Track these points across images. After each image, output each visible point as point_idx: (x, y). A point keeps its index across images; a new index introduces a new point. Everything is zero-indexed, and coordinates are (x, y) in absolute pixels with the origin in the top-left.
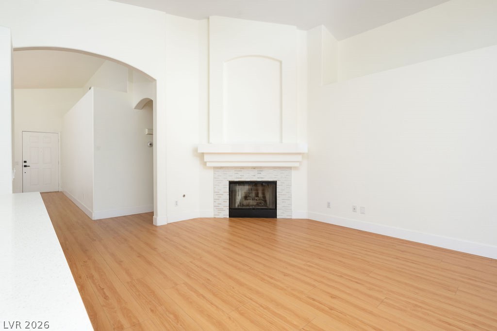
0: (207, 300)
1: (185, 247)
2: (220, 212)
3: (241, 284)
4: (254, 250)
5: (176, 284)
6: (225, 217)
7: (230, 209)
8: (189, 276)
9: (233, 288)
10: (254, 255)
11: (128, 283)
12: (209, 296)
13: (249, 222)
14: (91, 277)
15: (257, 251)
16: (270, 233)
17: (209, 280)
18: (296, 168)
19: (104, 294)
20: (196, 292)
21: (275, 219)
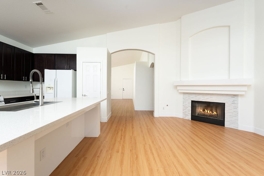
0: (153, 156)
1: (160, 129)
2: (186, 116)
3: (175, 156)
4: (195, 140)
5: (146, 144)
6: (189, 119)
7: (192, 115)
8: (153, 142)
9: (169, 156)
10: (194, 144)
11: (130, 136)
12: (156, 155)
13: (202, 125)
14: (122, 130)
15: (197, 142)
16: (213, 134)
17: (160, 147)
18: (242, 95)
19: (122, 137)
20: (151, 150)
21: (223, 127)
